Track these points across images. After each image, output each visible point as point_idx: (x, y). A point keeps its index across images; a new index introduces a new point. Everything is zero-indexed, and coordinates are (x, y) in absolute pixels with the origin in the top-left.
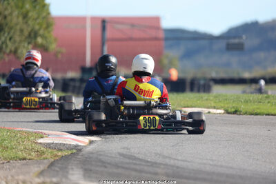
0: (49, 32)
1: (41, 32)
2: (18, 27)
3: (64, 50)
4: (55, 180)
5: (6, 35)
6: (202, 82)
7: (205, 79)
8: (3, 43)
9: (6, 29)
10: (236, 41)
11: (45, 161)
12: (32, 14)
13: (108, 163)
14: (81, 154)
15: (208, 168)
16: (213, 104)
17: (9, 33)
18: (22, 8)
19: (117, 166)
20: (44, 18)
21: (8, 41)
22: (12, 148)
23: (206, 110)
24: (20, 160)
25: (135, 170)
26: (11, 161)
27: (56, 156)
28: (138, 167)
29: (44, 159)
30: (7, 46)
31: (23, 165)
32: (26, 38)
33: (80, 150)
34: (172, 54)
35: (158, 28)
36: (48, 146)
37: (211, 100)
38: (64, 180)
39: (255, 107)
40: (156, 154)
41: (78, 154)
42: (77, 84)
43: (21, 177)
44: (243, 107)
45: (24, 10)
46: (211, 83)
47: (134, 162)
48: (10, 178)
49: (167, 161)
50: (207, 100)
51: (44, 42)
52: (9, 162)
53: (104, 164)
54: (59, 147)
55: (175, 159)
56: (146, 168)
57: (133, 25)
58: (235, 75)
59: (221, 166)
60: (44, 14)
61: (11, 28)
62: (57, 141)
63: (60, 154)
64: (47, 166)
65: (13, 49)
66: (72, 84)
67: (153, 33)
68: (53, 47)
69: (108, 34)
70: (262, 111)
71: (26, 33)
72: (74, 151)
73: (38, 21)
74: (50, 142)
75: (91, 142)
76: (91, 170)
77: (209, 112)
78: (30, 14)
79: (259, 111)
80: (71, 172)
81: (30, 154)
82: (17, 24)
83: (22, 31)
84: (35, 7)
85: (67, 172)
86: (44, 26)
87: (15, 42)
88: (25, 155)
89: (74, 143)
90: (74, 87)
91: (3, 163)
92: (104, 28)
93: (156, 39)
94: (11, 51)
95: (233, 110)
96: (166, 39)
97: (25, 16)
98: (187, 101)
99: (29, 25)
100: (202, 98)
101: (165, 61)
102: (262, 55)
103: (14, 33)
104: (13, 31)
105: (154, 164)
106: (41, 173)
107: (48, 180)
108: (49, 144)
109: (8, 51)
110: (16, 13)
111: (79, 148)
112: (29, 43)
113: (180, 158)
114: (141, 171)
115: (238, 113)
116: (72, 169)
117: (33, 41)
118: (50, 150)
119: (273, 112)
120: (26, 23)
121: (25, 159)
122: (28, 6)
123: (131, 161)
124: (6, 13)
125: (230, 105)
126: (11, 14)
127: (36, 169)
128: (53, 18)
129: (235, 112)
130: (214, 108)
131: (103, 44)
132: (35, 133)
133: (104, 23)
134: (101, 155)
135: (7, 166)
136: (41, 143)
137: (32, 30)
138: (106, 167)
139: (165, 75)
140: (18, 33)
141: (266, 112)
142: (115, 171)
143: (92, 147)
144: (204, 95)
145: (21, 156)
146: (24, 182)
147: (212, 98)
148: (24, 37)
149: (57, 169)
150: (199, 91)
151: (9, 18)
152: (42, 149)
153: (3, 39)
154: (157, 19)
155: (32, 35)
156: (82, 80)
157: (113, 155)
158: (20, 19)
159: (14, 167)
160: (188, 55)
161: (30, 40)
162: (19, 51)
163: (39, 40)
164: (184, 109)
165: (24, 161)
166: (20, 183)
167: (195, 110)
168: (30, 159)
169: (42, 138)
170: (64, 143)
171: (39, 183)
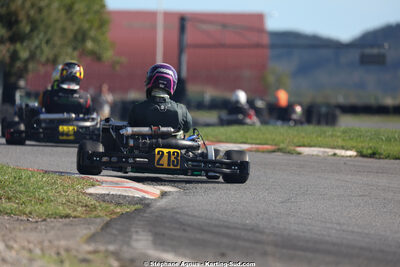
0: (103, 34)
1: (92, 33)
2: (59, 25)
3: (124, 60)
4: (111, 248)
5: (41, 35)
6: (324, 110)
7: (328, 105)
8: (37, 47)
9: (42, 28)
10: (375, 51)
11: (98, 220)
12: (80, 7)
13: (189, 226)
14: (148, 210)
16: (340, 143)
17: (45, 33)
19: (201, 229)
20: (97, 12)
21: (44, 46)
22: (50, 201)
23: (331, 151)
24: (61, 217)
25: (227, 236)
26: (48, 220)
27: (113, 213)
28: (232, 232)
29: (96, 217)
30: (42, 52)
31: (66, 225)
32: (70, 41)
33: (148, 205)
34: (280, 67)
35: (261, 30)
36: (102, 198)
37: (338, 137)
38: (125, 248)
41: (145, 211)
43: (63, 243)
44: (384, 148)
46: (338, 112)
48: (46, 244)
50: (332, 136)
51: (96, 48)
52: (45, 220)
53: (183, 226)
54: (118, 200)
56: (243, 233)
57: (224, 26)
58: (372, 101)
59: (353, 232)
60: (96, 7)
61: (48, 27)
62: (114, 191)
63: (118, 210)
64: (100, 227)
65: (51, 56)
67: (253, 38)
68: (109, 55)
69: (189, 37)
71: (70, 35)
72: (137, 206)
73: (88, 17)
74: (104, 192)
75: (164, 194)
76: (163, 235)
77: (335, 154)
78: (77, 7)
80: (135, 237)
81: (75, 210)
82: (56, 21)
83: (63, 30)
85: (130, 237)
86: (96, 24)
87: (54, 46)
88: (68, 211)
89: (138, 195)
91: (37, 222)
92: (182, 29)
93: (258, 46)
94: (48, 60)
95: (370, 152)
96: (273, 46)
97: (69, 9)
98: (303, 137)
99: (74, 24)
100: (325, 132)
101: (271, 79)
103: (53, 33)
104: (50, 31)
105: (254, 228)
106: (91, 239)
107: (102, 248)
108: (103, 195)
109: (43, 59)
110: (56, 5)
111: (147, 202)
112: (75, 49)
113: (292, 220)
114: (236, 238)
115: (377, 156)
116: (137, 232)
117: (80, 46)
118: (104, 205)
120: (71, 19)
121: (67, 216)
124: (42, 4)
125: (365, 144)
126: (48, 6)
127: (84, 232)
128: (110, 13)
129: (373, 155)
130: (343, 148)
131: (181, 51)
132: (83, 179)
133: (183, 21)
134: (177, 213)
135: (42, 226)
136: (90, 194)
137: (79, 30)
138: (184, 230)
139: (270, 99)
140: (59, 33)
143: (165, 200)
144: (328, 130)
145: (64, 213)
146: (67, 250)
147: (339, 134)
148: (66, 40)
149: (115, 232)
150: (319, 123)
151: (46, 12)
152: (93, 202)
153: (37, 41)
154: (260, 17)
155: (80, 37)
157: (196, 214)
158: (63, 12)
159: (53, 228)
160: (304, 70)
161: (75, 45)
162: (60, 60)
163: (89, 45)
164: (299, 149)
165: (67, 220)
166: (62, 252)
167: (314, 151)
168: (75, 217)
169: (93, 186)
170: (124, 194)
171: (90, 253)
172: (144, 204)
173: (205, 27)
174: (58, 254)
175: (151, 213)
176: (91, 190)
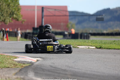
0: (19, 12)
1: (15, 12)
2: (5, 10)
3: (25, 20)
4: (22, 77)
6: (85, 35)
7: (87, 33)
10: (101, 17)
11: (18, 69)
12: (12, 5)
13: (46, 70)
14: (33, 65)
15: (89, 72)
17: (1, 13)
18: (7, 2)
19: (49, 71)
20: (16, 6)
21: (1, 16)
22: (3, 63)
23: (88, 47)
24: (7, 68)
25: (57, 73)
26: (3, 69)
27: (22, 66)
28: (58, 72)
29: (18, 67)
30: (0, 18)
31: (8, 70)
32: (9, 15)
33: (33, 64)
34: (72, 22)
35: (66, 11)
36: (19, 62)
37: (90, 43)
38: (26, 77)
39: (109, 45)
40: (66, 66)
41: (32, 66)
42: (31, 35)
43: (7, 75)
44: (103, 46)
45: (8, 3)
46: (90, 35)
47: (56, 69)
48: (2, 76)
49: (71, 69)
50: (88, 42)
51: (17, 17)
52: (2, 69)
53: (43, 70)
54: (24, 63)
55: (74, 68)
56: (62, 72)
57: (55, 10)
58: (100, 32)
59: (94, 71)
60: (17, 5)
62: (23, 60)
63: (24, 65)
64: (18, 71)
65: (3, 20)
66: (29, 35)
67: (64, 13)
68: (21, 19)
69: (45, 13)
70: (112, 47)
71: (9, 13)
72: (30, 64)
73: (14, 8)
74: (20, 60)
75: (38, 60)
76: (37, 73)
77: (89, 48)
78: (11, 5)
79: (110, 47)
80: (29, 73)
81: (11, 66)
82: (5, 9)
83: (7, 12)
84: (13, 1)
85: (27, 73)
86: (17, 10)
87: (4, 17)
88: (9, 66)
89: (30, 61)
90: (30, 36)
92: (43, 11)
93: (66, 16)
95: (99, 47)
96: (70, 16)
97: (9, 5)
98: (79, 43)
99: (10, 9)
100: (86, 41)
101: (70, 25)
102: (112, 23)
103: (4, 13)
104: (3, 12)
105: (65, 70)
106: (16, 74)
107: (19, 77)
108: (19, 61)
109: (1, 21)
111: (32, 63)
113: (76, 68)
114: (59, 73)
115: (102, 48)
116: (30, 72)
117: (12, 16)
118: (20, 64)
119: (117, 48)
120: (9, 8)
121: (9, 68)
122: (9, 1)
123: (55, 69)
125: (98, 45)
126: (2, 4)
127: (14, 72)
128: (21, 6)
129: (100, 48)
130: (91, 46)
131: (42, 18)
132: (13, 56)
133: (43, 8)
134: (42, 66)
135: (1, 71)
136: (16, 61)
137: (11, 11)
138: (44, 71)
139: (69, 31)
140: (5, 13)
141: (113, 48)
142: (48, 73)
143: (38, 62)
144: (87, 40)
145: (7, 66)
146: (9, 78)
147: (90, 42)
148: (8, 15)
149: (23, 72)
150: (84, 39)
151: (2, 6)
152: (16, 63)
154: (66, 7)
155: (12, 13)
156: (33, 34)
157: (47, 66)
158: (6, 6)
159: (4, 71)
160: (79, 23)
161: (10, 16)
162: (6, 20)
163: (15, 16)
164: (78, 46)
165: (9, 69)
166: (7, 78)
167: (83, 47)
168: (11, 68)
169: (16, 58)
170: (26, 61)
171: (15, 78)
172: (32, 64)
173: (49, 10)
174: (6, 79)
175: (34, 66)
176: (16, 60)
